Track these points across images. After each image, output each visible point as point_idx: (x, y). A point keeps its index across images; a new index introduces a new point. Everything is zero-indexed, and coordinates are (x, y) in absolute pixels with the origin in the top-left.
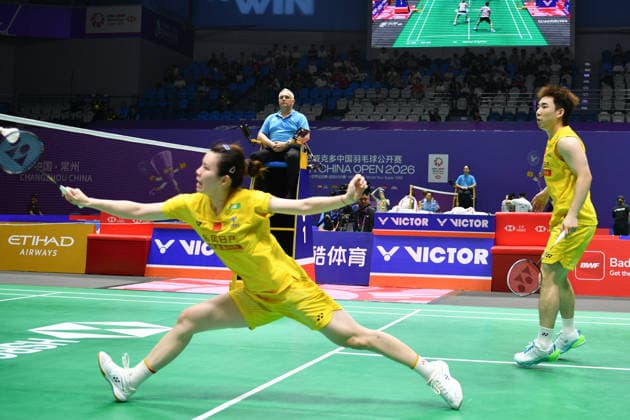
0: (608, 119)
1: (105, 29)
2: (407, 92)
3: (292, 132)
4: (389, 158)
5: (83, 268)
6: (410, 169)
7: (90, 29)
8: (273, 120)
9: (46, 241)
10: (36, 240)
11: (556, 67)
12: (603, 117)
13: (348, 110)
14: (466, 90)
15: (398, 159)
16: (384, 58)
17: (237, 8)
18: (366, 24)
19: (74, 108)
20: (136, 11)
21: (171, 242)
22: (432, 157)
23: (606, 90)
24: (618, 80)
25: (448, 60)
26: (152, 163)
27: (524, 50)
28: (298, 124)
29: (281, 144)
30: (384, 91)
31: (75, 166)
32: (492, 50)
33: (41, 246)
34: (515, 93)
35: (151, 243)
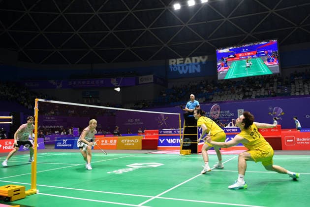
0: (294, 94)
1: (144, 82)
2: (230, 92)
3: (195, 106)
4: (226, 112)
5: (141, 148)
6: (232, 115)
7: (140, 83)
8: (189, 103)
9: (131, 141)
10: (128, 141)
11: (275, 80)
12: (292, 94)
13: (213, 98)
14: (248, 89)
15: (228, 112)
16: (222, 83)
17: (179, 72)
18: (216, 73)
19: (137, 104)
20: (151, 76)
21: (164, 140)
22: (239, 110)
23: (293, 85)
24: (296, 82)
25: (241, 81)
26: (159, 118)
27: (265, 76)
28: (196, 104)
29: (191, 110)
30: (223, 92)
31: (138, 120)
32: (254, 77)
33: (130, 142)
34: (263, 89)
35: (159, 140)
